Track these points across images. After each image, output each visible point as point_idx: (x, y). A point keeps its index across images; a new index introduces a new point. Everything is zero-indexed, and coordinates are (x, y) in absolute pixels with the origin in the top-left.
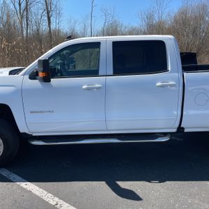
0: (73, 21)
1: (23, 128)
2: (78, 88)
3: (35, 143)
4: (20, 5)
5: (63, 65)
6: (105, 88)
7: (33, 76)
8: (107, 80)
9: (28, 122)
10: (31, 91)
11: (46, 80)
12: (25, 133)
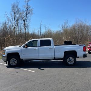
0: (34, 29)
1: (21, 58)
2: (33, 49)
3: (24, 61)
4: (14, 23)
5: (30, 45)
6: (38, 49)
7: (24, 47)
8: (39, 47)
9: (22, 57)
10: (24, 50)
11: (27, 47)
12: (21, 59)
